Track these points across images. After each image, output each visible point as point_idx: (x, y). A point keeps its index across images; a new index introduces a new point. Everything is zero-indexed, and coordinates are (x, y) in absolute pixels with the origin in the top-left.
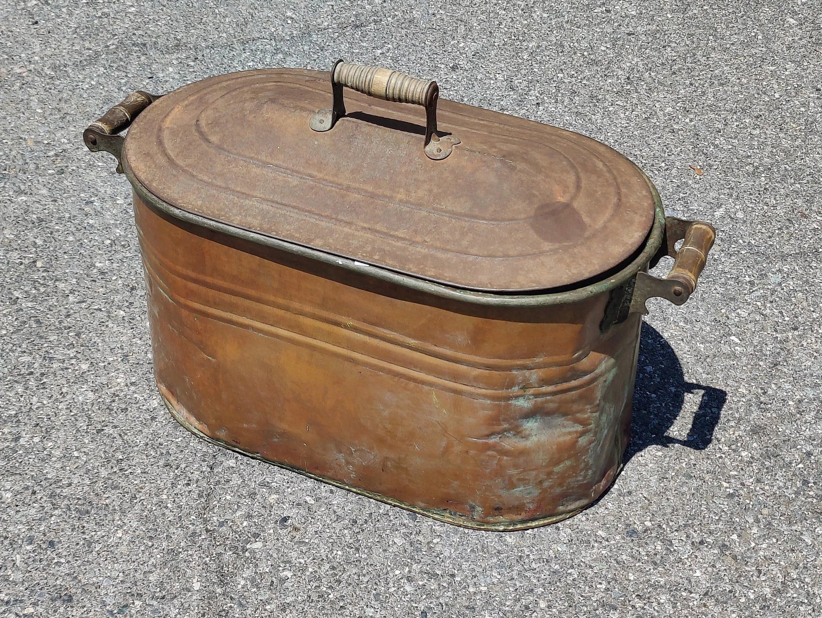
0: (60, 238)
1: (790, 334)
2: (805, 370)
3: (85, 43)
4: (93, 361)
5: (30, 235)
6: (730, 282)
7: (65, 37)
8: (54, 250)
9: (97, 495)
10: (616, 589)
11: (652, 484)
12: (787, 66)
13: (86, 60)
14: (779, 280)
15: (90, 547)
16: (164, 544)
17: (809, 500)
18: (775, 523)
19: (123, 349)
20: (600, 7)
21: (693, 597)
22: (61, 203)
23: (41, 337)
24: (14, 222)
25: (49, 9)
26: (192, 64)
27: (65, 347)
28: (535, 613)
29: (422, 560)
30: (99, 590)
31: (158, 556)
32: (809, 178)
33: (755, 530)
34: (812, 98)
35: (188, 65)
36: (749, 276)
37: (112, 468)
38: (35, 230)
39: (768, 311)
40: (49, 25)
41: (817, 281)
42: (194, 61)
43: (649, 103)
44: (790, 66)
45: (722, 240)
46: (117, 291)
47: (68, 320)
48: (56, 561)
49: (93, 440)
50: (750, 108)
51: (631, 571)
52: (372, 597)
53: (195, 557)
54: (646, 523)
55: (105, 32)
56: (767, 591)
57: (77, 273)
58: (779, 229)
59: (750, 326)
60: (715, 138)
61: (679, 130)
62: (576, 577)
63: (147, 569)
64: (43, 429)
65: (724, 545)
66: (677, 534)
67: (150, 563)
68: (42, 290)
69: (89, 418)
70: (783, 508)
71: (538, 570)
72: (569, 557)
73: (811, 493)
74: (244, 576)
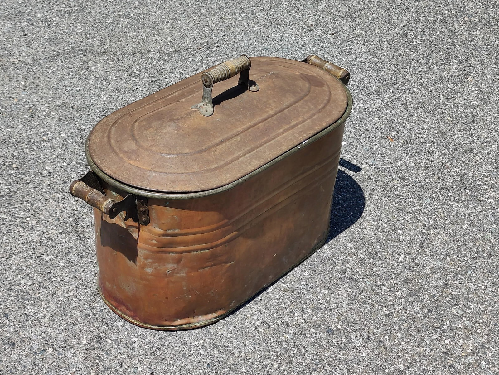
0: (27, 152)
1: (432, 231)
2: (438, 251)
3: (52, 47)
4: (39, 219)
5: (11, 150)
6: (401, 201)
7: (41, 44)
8: (23, 159)
9: (34, 291)
10: (317, 360)
11: (344, 306)
12: (449, 86)
13: (51, 57)
14: (429, 201)
15: (27, 318)
16: (68, 319)
17: (431, 320)
18: (410, 331)
19: (56, 214)
20: (346, 46)
21: (359, 367)
22: (30, 134)
23: (12, 205)
24: (2, 142)
25: (34, 28)
26: (111, 63)
27: (24, 211)
28: (271, 370)
29: (211, 337)
30: (30, 341)
31: (65, 325)
32: (454, 147)
33: (399, 334)
34: (461, 104)
35: (109, 63)
36: (413, 198)
37: (44, 277)
38: (14, 147)
39: (421, 218)
40: (33, 36)
41: (451, 203)
42: (112, 61)
43: (368, 101)
44: (451, 85)
45: (400, 178)
46: (56, 183)
47: (28, 197)
48: (8, 324)
49: (35, 262)
50: (425, 107)
51: (326, 351)
52: (181, 355)
53: (85, 327)
54: (338, 326)
55: (64, 42)
56: (401, 367)
57: (35, 172)
58: (433, 174)
59: (409, 225)
60: (403, 122)
61: (383, 116)
62: (296, 352)
63: (58, 332)
64: (8, 254)
65: (380, 341)
66: (355, 333)
67: (60, 329)
68: (15, 179)
69: (34, 249)
70: (416, 324)
71: (275, 347)
72: (293, 341)
73: (433, 317)
74: (111, 339)
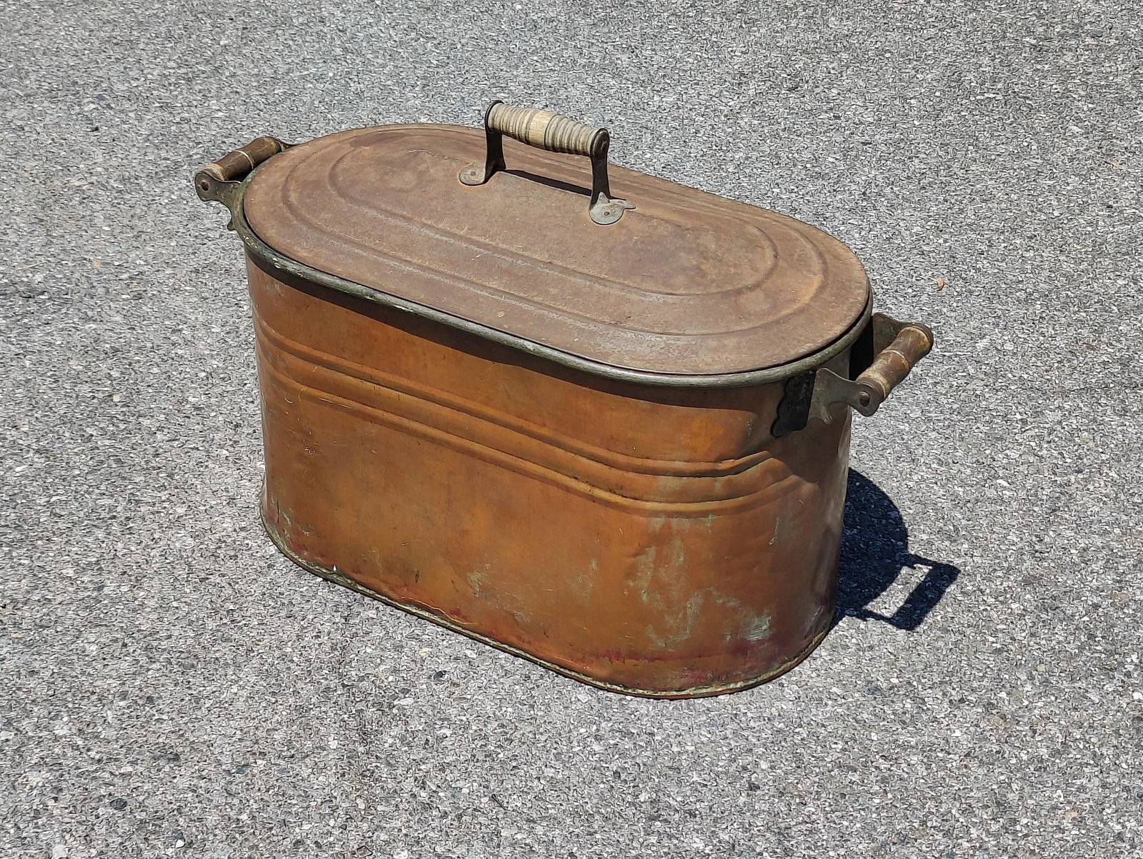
0: (141, 369)
1: (1073, 477)
2: (1091, 516)
3: (161, 152)
4: (190, 504)
5: (103, 367)
6: (996, 420)
7: (134, 145)
8: (135, 384)
9: (204, 647)
10: (856, 750)
11: (899, 638)
12: (1069, 181)
13: (163, 171)
14: (1059, 418)
15: (198, 703)
16: (290, 700)
17: (1096, 655)
18: (1053, 679)
19: (228, 492)
20: (827, 112)
21: (951, 759)
22: (141, 332)
23: (124, 478)
24: (82, 352)
25: (113, 113)
27: (155, 489)
28: (755, 775)
29: (613, 718)
30: (212, 749)
31: (284, 713)
32: (1097, 306)
33: (1028, 687)
34: (1101, 216)
36: (1021, 414)
37: (221, 619)
38: (110, 361)
39: (1045, 452)
40: (113, 132)
41: (1107, 419)
43: (892, 221)
44: (1074, 180)
45: (986, 374)
46: (218, 429)
47: (157, 459)
48: (156, 718)
49: (196, 589)
50: (1022, 227)
51: (873, 730)
52: (552, 756)
53: (330, 713)
54: (892, 680)
55: (185, 140)
56: (1044, 752)
57: (165, 409)
58: (1058, 362)
59: (1021, 468)
60: (977, 261)
61: (930, 252)
62: (806, 736)
63: (270, 727)
64: (133, 578)
65: (990, 704)
66: (931, 691)
67: (273, 720)
68: (122, 426)
69: (189, 565)
70: (1063, 664)
71: (757, 728)
72: (796, 715)
73: (1099, 648)
74: (392, 734)
